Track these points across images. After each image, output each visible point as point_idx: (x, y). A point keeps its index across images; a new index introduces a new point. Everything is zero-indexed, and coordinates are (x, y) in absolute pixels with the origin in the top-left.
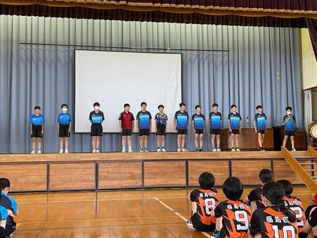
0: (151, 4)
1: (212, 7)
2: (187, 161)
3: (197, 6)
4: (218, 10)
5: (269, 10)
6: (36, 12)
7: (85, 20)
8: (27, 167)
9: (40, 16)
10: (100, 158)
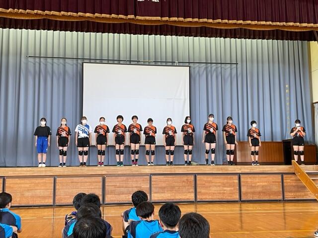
0: (159, 18)
1: (220, 21)
2: (195, 175)
3: (205, 20)
4: (227, 23)
5: (278, 23)
6: (44, 26)
7: (93, 34)
8: (34, 180)
9: (49, 29)
10: (107, 172)
